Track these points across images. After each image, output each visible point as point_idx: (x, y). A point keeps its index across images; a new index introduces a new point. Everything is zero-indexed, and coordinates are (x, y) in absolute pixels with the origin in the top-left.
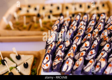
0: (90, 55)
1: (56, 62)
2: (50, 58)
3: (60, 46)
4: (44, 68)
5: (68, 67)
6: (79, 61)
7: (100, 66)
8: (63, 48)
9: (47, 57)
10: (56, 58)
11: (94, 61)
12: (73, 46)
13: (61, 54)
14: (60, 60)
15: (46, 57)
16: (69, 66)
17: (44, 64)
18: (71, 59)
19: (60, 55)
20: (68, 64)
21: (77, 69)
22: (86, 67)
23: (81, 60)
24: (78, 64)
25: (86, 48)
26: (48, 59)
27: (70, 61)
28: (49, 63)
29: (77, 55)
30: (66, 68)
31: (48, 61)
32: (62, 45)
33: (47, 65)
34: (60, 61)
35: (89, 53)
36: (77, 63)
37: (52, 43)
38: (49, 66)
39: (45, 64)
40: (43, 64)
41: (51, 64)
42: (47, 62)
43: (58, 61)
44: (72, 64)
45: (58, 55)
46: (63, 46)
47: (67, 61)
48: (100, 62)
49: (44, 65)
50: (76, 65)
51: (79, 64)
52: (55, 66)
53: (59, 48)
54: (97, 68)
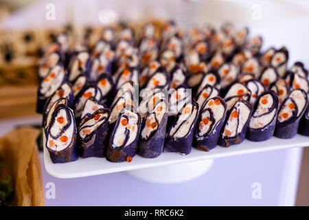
1: (90, 126)
2: (69, 119)
3: (87, 92)
4: (54, 148)
5: (127, 133)
6: (154, 113)
7: (212, 119)
8: (95, 95)
9: (59, 116)
10: (83, 121)
11: (195, 107)
12: (122, 89)
14: (100, 118)
15: (56, 118)
16: (130, 130)
17: (55, 138)
20: (127, 126)
21: (153, 133)
22: (176, 127)
24: (154, 121)
26: (66, 122)
27: (131, 117)
28: (69, 133)
30: (124, 137)
31: (66, 128)
32: (92, 90)
33: (65, 139)
34: (103, 121)
36: (149, 121)
37: (60, 88)
38: (69, 141)
39: (58, 137)
40: (50, 138)
41: (74, 133)
42: (63, 131)
43: (97, 122)
46: (96, 92)
47: (123, 118)
48: (209, 110)
49: (54, 141)
50: (149, 126)
51: (157, 121)
52: (89, 137)
53: (83, 99)
54: (204, 124)
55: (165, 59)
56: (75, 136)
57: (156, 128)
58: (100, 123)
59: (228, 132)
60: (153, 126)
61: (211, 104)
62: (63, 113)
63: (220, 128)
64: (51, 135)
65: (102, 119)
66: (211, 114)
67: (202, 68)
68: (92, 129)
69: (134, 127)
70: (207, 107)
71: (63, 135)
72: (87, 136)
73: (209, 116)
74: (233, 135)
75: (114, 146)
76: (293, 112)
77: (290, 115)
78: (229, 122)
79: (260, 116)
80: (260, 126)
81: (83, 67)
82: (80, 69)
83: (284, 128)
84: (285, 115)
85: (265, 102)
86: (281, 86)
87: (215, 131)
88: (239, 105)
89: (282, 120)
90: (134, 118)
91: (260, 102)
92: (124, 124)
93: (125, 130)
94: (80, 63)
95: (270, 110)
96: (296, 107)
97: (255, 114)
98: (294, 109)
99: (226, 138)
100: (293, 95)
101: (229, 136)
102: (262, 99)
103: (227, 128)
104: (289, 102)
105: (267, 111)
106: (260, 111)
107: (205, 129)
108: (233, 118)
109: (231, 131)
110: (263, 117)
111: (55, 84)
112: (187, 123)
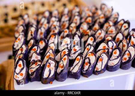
0: (73, 53)
1: (33, 68)
2: (24, 65)
3: (33, 48)
4: (17, 79)
5: (50, 71)
6: (62, 61)
7: (90, 63)
8: (37, 51)
9: (19, 64)
10: (31, 64)
11: (81, 58)
12: (50, 46)
13: (38, 58)
14: (38, 64)
15: (18, 65)
16: (51, 69)
17: (17, 74)
18: (52, 60)
20: (50, 68)
21: (62, 71)
22: (73, 67)
23: (65, 59)
24: (62, 65)
26: (22, 66)
27: (52, 63)
28: (24, 72)
30: (48, 73)
31: (22, 69)
32: (36, 47)
33: (22, 75)
35: (72, 51)
36: (60, 65)
37: (21, 47)
38: (24, 75)
39: (19, 73)
40: (15, 74)
41: (26, 72)
42: (21, 71)
43: (36, 66)
44: (55, 66)
45: (33, 60)
46: (38, 48)
47: (48, 64)
48: (89, 58)
49: (17, 75)
50: (60, 67)
51: (64, 65)
52: (33, 73)
53: (32, 52)
54: (86, 65)
55: (72, 27)
56: (27, 73)
57: (63, 68)
58: (37, 67)
59: (97, 69)
60: (62, 67)
61: (89, 55)
62: (21, 62)
63: (93, 67)
64: (16, 73)
65: (38, 65)
66: (89, 60)
67: (88, 33)
68: (34, 70)
69: (53, 68)
70: (87, 56)
71: (21, 72)
72: (32, 73)
73: (88, 61)
74: (99, 70)
75: (44, 77)
76: (129, 57)
77: (128, 59)
78: (98, 63)
80: (113, 65)
81: (33, 34)
82: (32, 35)
83: (125, 65)
84: (125, 59)
85: (115, 53)
86: (125, 43)
87: (91, 68)
88: (103, 55)
89: (124, 61)
90: (53, 64)
91: (113, 53)
92: (48, 67)
93: (49, 70)
94: (32, 32)
95: (118, 57)
96: (131, 55)
97: (111, 59)
98: (129, 56)
99: (96, 71)
100: (129, 49)
101: (98, 70)
102: (114, 51)
103: (97, 66)
104: (127, 52)
105: (116, 57)
106: (113, 57)
107: (86, 67)
108: (100, 61)
109: (99, 68)
110: (114, 60)
111: (20, 43)
112: (78, 65)
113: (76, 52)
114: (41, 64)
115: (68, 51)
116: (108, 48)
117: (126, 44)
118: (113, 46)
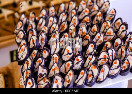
0: (76, 63)
1: (42, 84)
3: (38, 60)
6: (68, 76)
7: (93, 75)
9: (28, 82)
11: (85, 72)
12: (53, 57)
14: (46, 81)
15: (27, 83)
16: (59, 85)
18: (59, 76)
19: (43, 73)
20: (57, 83)
21: (69, 85)
22: (78, 80)
23: (70, 74)
24: (68, 80)
25: (69, 55)
26: (32, 84)
27: (58, 79)
29: (62, 67)
32: (40, 59)
34: (47, 83)
35: (75, 61)
36: (66, 79)
43: (44, 83)
44: (62, 81)
46: (42, 60)
48: (92, 71)
50: (66, 81)
54: (89, 77)
57: (69, 83)
61: (92, 68)
67: (88, 37)
68: (43, 86)
69: (60, 84)
70: (90, 69)
73: (91, 73)
74: (102, 80)
76: (128, 66)
77: (127, 67)
78: (100, 74)
79: (113, 69)
80: (113, 74)
82: (34, 43)
83: (124, 73)
84: (124, 67)
85: (116, 63)
87: (94, 80)
88: (104, 67)
89: (123, 69)
90: (60, 79)
91: (114, 63)
93: (56, 85)
95: (118, 67)
96: (129, 64)
97: (111, 68)
98: (128, 65)
100: (128, 58)
101: (100, 80)
102: (114, 61)
103: (100, 77)
104: (126, 61)
105: (116, 67)
106: (113, 67)
107: (90, 79)
108: (102, 72)
109: (101, 78)
110: (114, 70)
111: (24, 54)
112: (82, 79)
113: (79, 62)
114: (49, 81)
115: (71, 64)
116: (109, 57)
117: (125, 51)
118: (112, 54)
